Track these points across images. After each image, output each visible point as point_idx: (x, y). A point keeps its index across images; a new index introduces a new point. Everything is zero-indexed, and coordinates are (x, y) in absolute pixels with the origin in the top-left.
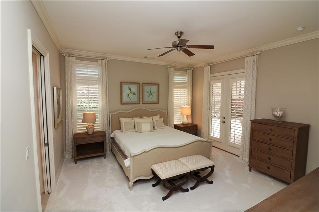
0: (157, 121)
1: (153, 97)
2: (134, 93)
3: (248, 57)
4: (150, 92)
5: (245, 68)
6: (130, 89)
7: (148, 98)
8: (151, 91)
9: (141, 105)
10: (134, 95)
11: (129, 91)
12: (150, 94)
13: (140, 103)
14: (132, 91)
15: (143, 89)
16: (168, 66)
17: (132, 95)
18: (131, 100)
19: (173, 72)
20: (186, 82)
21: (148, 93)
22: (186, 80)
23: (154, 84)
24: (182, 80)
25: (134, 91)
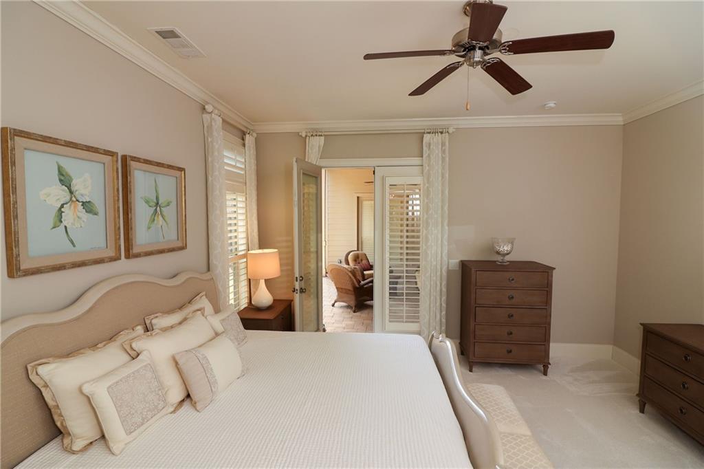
0: (223, 320)
1: (165, 224)
2: (88, 206)
3: (429, 133)
4: (157, 203)
5: (422, 157)
6: (65, 179)
7: (149, 228)
8: (157, 198)
9: (124, 264)
10: (90, 215)
11: (60, 194)
12: (156, 209)
13: (120, 255)
14: (77, 192)
15: (132, 184)
16: (206, 107)
17: (79, 214)
18: (74, 246)
19: (221, 133)
20: (242, 173)
21: (150, 206)
22: (243, 166)
23: (170, 167)
24: (238, 165)
25: (88, 194)
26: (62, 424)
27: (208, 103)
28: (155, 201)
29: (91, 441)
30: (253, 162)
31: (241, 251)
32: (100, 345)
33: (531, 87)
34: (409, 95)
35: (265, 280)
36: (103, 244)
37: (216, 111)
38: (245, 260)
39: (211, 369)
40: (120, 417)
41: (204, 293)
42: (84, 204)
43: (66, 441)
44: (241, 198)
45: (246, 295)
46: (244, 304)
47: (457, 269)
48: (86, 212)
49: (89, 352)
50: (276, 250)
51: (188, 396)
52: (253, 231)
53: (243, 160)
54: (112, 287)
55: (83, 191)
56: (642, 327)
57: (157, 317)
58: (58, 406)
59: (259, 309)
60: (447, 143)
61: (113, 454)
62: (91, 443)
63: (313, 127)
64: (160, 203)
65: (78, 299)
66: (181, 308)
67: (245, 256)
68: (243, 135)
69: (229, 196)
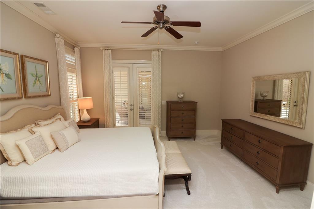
0: (69, 123)
1: (40, 85)
2: (8, 76)
3: (154, 51)
4: (37, 76)
5: (151, 60)
7: (34, 86)
8: (37, 74)
9: (24, 100)
10: (9, 79)
12: (36, 78)
13: (22, 96)
14: (3, 70)
15: (26, 67)
16: (57, 35)
17: (4, 78)
18: (3, 92)
19: (64, 47)
20: (74, 64)
21: (34, 77)
22: (75, 62)
23: (42, 60)
24: (72, 61)
25: (7, 71)
26: (7, 156)
27: (57, 33)
28: (36, 75)
29: (19, 162)
30: (79, 60)
31: (75, 98)
32: (18, 130)
33: (183, 37)
34: (142, 36)
35: (87, 110)
36: (15, 91)
37: (61, 37)
38: (77, 102)
39: (66, 138)
40: (31, 152)
41: (60, 113)
42: (6, 74)
43: (9, 162)
44: (74, 75)
45: (78, 117)
46: (77, 120)
47: (165, 104)
48: (7, 78)
49: (14, 132)
50: (91, 97)
51: (57, 148)
52: (80, 90)
53: (74, 59)
54: (21, 108)
55: (5, 69)
56: (222, 121)
57: (40, 121)
58: (5, 150)
59: (84, 122)
60: (161, 55)
61: (30, 165)
62: (19, 163)
63: (105, 45)
64: (38, 76)
65: (7, 113)
66: (50, 118)
67: (77, 100)
68: (73, 48)
69: (69, 74)
